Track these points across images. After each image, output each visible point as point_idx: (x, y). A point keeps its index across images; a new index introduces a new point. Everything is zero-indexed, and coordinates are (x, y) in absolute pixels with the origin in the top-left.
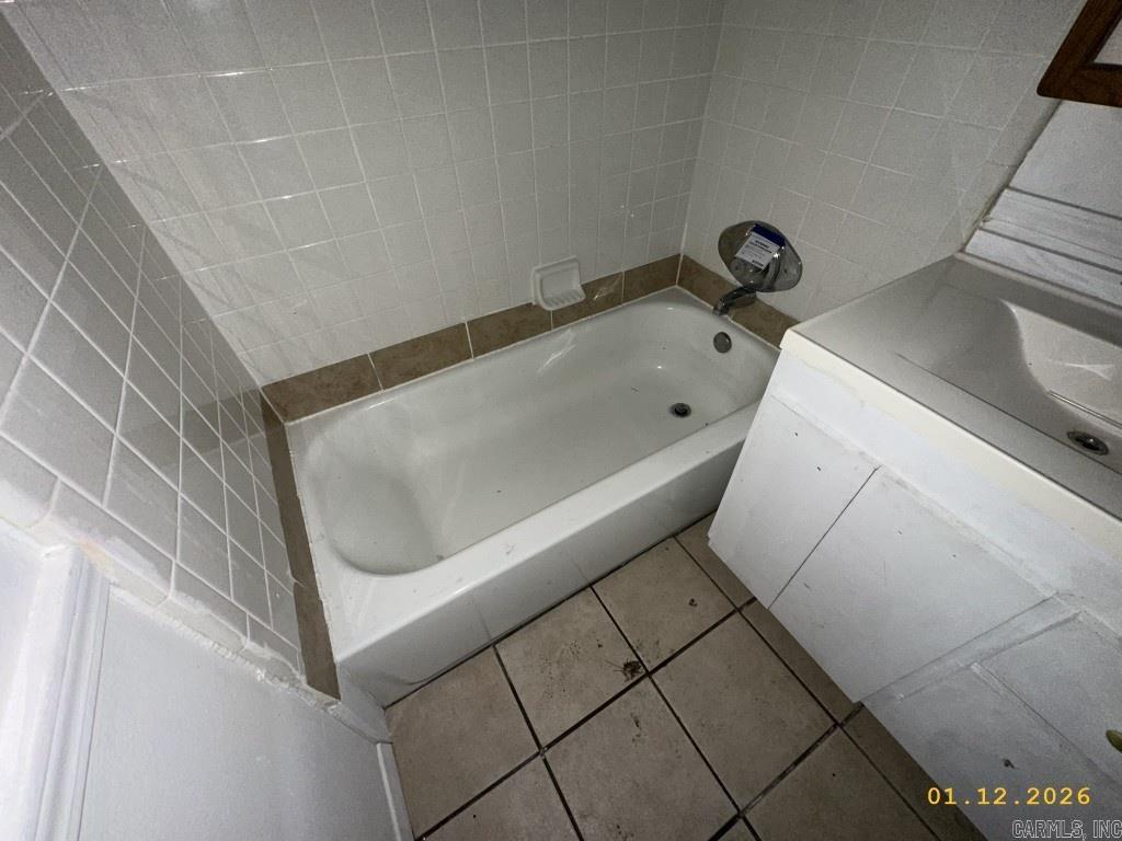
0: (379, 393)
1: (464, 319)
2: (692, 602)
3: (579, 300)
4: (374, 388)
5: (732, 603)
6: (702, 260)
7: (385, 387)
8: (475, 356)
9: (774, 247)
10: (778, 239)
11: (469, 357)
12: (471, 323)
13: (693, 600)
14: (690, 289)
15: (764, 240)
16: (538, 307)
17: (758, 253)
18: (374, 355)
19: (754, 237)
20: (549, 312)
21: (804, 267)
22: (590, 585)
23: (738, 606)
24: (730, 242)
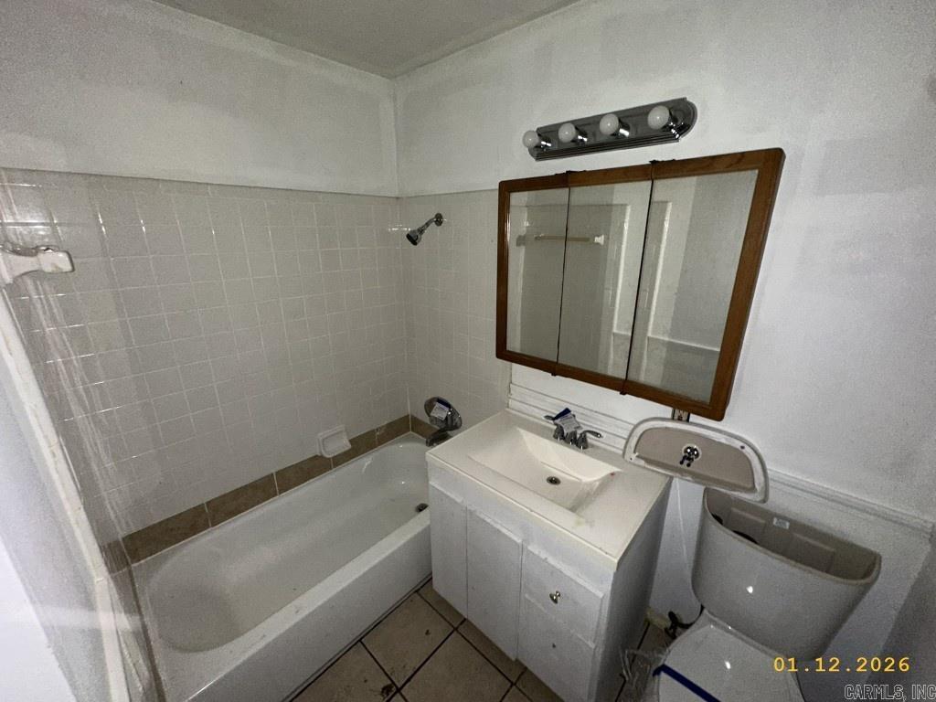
0: (209, 529)
1: (273, 471)
2: (427, 633)
3: (347, 449)
4: (206, 527)
5: (451, 624)
6: (420, 418)
7: (213, 525)
8: (280, 493)
9: (447, 409)
10: (448, 405)
11: (276, 495)
12: (277, 473)
13: (428, 631)
14: (418, 433)
15: (442, 406)
16: (322, 457)
17: (440, 413)
18: (208, 503)
19: (438, 405)
20: (329, 459)
21: (463, 418)
22: (360, 640)
23: (456, 626)
24: (429, 406)
